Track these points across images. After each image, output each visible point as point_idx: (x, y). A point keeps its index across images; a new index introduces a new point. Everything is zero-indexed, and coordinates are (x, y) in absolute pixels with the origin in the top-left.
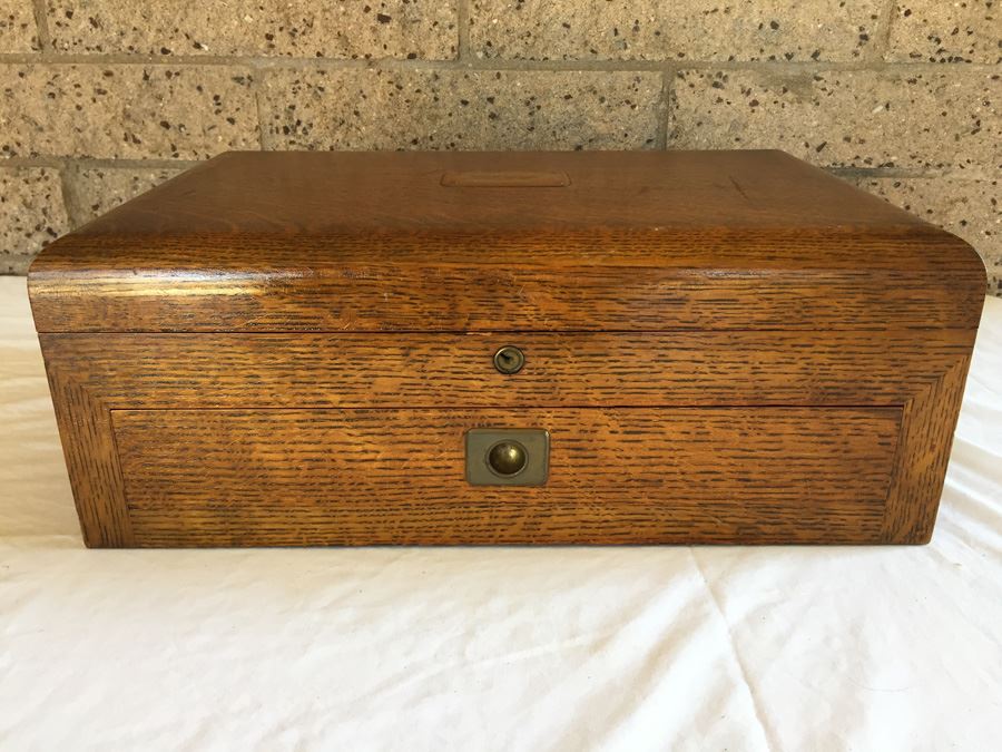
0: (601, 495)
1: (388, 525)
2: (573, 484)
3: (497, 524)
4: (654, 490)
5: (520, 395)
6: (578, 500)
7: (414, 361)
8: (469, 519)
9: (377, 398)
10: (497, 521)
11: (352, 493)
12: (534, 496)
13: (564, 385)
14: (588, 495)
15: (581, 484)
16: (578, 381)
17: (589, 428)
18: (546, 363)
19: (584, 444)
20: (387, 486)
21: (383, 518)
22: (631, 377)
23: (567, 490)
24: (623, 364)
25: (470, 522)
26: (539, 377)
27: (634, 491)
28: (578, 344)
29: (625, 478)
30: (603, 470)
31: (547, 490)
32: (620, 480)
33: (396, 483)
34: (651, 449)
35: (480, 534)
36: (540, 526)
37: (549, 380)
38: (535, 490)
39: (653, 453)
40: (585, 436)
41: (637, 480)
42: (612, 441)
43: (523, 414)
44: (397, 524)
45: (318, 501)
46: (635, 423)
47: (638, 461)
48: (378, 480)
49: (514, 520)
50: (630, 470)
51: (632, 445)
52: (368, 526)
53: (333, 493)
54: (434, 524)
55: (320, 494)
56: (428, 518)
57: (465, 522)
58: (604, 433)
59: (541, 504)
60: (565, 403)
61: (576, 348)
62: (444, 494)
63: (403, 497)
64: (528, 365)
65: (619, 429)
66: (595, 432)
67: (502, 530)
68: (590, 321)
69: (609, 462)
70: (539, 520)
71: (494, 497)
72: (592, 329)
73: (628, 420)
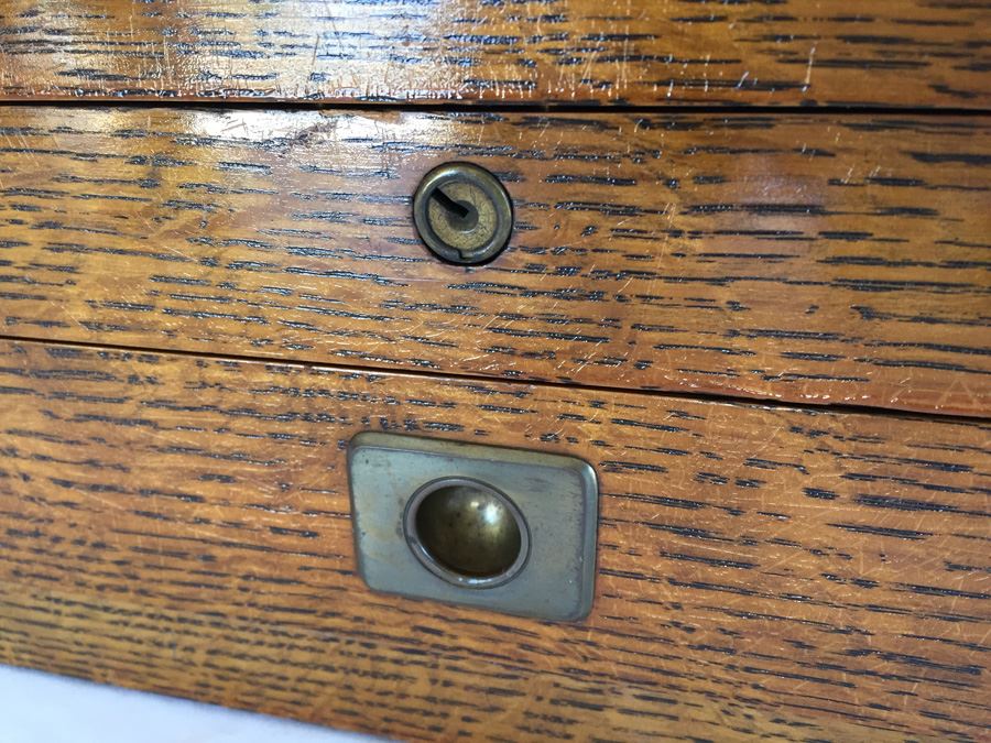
0: (764, 681)
1: (180, 654)
2: (674, 633)
3: (453, 703)
4: (942, 692)
5: (502, 339)
6: (684, 682)
7: (176, 205)
8: (375, 675)
9: (97, 317)
10: (448, 693)
11: (84, 564)
12: (548, 645)
13: (650, 314)
14: (719, 673)
15: (699, 638)
16: (701, 303)
17: (733, 470)
18: (588, 230)
19: (715, 520)
20: (162, 561)
21: (167, 638)
22: (905, 303)
23: (653, 647)
24: (883, 251)
25: (381, 684)
26: (561, 281)
27: (875, 685)
28: (709, 163)
29: (846, 642)
30: (772, 606)
31: (589, 636)
32: (831, 645)
33: (182, 555)
34: (952, 567)
35: (407, 717)
36: (570, 729)
37: (598, 296)
38: (555, 633)
39: (958, 580)
40: (716, 495)
41: (889, 657)
42: (812, 520)
43: (514, 402)
44: (200, 657)
45: (17, 573)
46: (906, 470)
47: (899, 599)
48: (139, 541)
49: (494, 700)
50: (867, 620)
51: (881, 543)
52: (139, 648)
53: (44, 557)
54: (292, 672)
55: (14, 554)
56: (272, 652)
57: (367, 681)
58: (783, 492)
59: (577, 674)
60: (651, 377)
61: (697, 179)
62: (306, 604)
63: (204, 593)
64: (522, 238)
65: (844, 487)
66: (753, 483)
67: (467, 719)
68: (759, 64)
69: (795, 586)
70: (567, 712)
71: (439, 633)
72: (767, 98)
73: (878, 458)
